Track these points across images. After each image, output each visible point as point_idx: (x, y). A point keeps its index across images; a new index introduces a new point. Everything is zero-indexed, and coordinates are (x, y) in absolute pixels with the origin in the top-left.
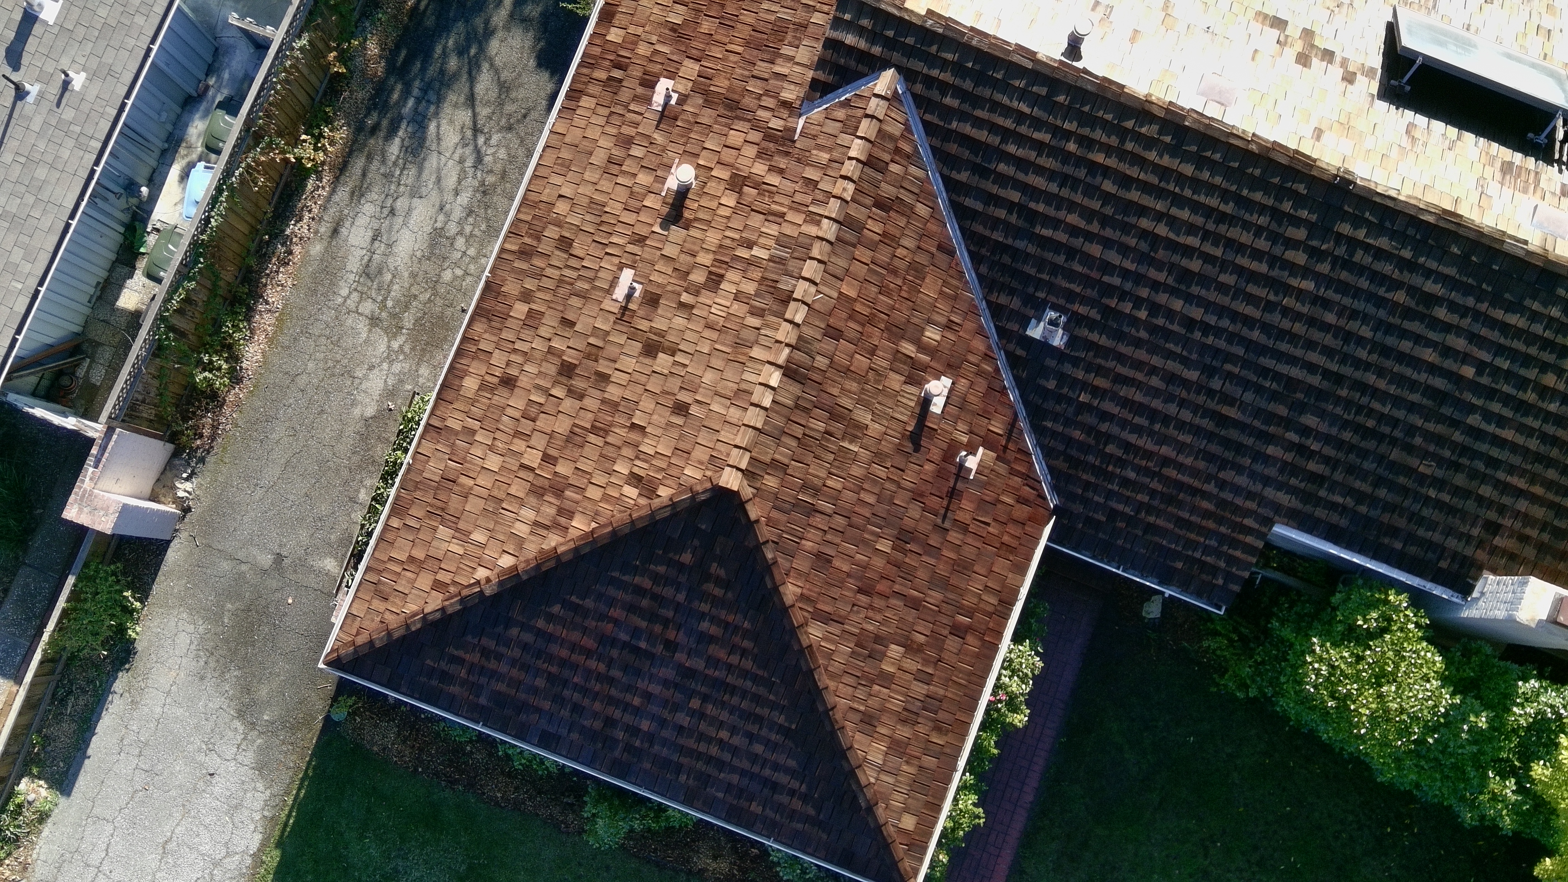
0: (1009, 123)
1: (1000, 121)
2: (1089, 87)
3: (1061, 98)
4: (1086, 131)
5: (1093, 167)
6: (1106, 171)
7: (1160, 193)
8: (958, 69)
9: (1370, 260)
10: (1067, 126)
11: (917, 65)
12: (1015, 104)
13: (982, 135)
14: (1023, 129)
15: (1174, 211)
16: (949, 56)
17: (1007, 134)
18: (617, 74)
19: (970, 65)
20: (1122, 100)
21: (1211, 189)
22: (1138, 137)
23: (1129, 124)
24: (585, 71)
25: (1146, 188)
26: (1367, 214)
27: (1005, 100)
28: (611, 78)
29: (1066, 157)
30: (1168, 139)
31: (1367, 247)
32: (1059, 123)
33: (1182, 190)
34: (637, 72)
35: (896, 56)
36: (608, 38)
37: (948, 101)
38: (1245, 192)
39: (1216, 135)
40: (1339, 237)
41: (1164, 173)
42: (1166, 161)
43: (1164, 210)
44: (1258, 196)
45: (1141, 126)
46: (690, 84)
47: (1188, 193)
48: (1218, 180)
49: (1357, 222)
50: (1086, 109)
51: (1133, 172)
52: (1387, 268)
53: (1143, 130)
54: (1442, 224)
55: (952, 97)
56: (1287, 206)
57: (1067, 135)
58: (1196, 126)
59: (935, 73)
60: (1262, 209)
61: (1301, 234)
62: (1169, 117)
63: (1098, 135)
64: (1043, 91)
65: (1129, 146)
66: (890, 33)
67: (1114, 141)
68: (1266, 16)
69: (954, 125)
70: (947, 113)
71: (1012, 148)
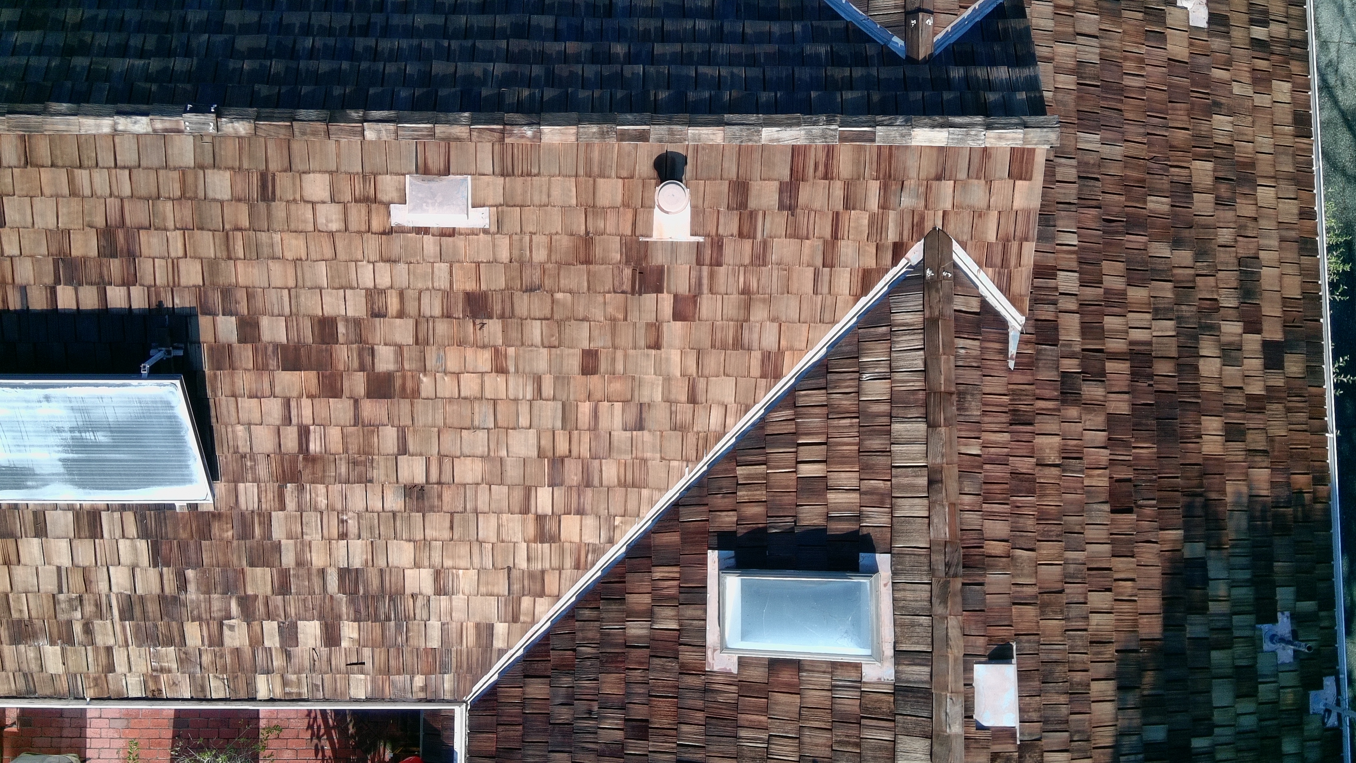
0: (723, 49)
1: (735, 48)
2: (629, 117)
3: (663, 95)
4: (607, 70)
5: (578, 34)
6: (557, 35)
7: (467, 33)
8: (830, 85)
9: (132, 42)
10: (640, 69)
11: (885, 73)
12: (724, 71)
13: (750, 27)
14: (698, 48)
15: (439, 20)
16: (849, 95)
17: (719, 36)
18: (1259, 32)
19: (813, 94)
20: (574, 115)
21: (395, 56)
22: (530, 82)
23: (549, 93)
24: (1296, 35)
25: (492, 33)
26: (154, 88)
27: (741, 72)
28: (1264, 23)
29: (620, 35)
30: (485, 92)
31: (142, 54)
32: (652, 69)
33: (438, 45)
34: (1238, 34)
35: (925, 73)
36: (1289, 85)
37: (822, 49)
38: (345, 65)
39: (417, 115)
40: (188, 53)
41: (472, 55)
42: (477, 69)
43: (453, 17)
44: (324, 66)
45: (532, 96)
46: (1169, 21)
47: (427, 44)
48: (391, 68)
49: (166, 76)
50: (620, 94)
51: (517, 45)
52: (102, 39)
53: (526, 93)
54: (38, 107)
55: (818, 56)
56: (277, 66)
57: (631, 59)
58: (452, 116)
59: (858, 72)
60: (312, 54)
61: (243, 43)
62: (498, 115)
63: (590, 71)
64: (692, 96)
65: (537, 70)
66: (947, 96)
67: (562, 70)
68: (403, 395)
69: (797, 27)
70: (816, 36)
71: (701, 25)
